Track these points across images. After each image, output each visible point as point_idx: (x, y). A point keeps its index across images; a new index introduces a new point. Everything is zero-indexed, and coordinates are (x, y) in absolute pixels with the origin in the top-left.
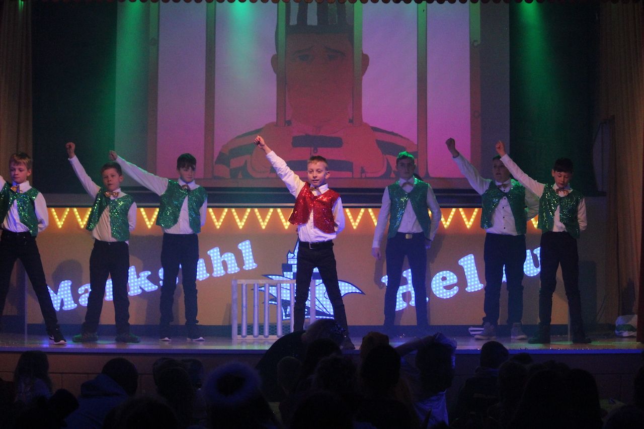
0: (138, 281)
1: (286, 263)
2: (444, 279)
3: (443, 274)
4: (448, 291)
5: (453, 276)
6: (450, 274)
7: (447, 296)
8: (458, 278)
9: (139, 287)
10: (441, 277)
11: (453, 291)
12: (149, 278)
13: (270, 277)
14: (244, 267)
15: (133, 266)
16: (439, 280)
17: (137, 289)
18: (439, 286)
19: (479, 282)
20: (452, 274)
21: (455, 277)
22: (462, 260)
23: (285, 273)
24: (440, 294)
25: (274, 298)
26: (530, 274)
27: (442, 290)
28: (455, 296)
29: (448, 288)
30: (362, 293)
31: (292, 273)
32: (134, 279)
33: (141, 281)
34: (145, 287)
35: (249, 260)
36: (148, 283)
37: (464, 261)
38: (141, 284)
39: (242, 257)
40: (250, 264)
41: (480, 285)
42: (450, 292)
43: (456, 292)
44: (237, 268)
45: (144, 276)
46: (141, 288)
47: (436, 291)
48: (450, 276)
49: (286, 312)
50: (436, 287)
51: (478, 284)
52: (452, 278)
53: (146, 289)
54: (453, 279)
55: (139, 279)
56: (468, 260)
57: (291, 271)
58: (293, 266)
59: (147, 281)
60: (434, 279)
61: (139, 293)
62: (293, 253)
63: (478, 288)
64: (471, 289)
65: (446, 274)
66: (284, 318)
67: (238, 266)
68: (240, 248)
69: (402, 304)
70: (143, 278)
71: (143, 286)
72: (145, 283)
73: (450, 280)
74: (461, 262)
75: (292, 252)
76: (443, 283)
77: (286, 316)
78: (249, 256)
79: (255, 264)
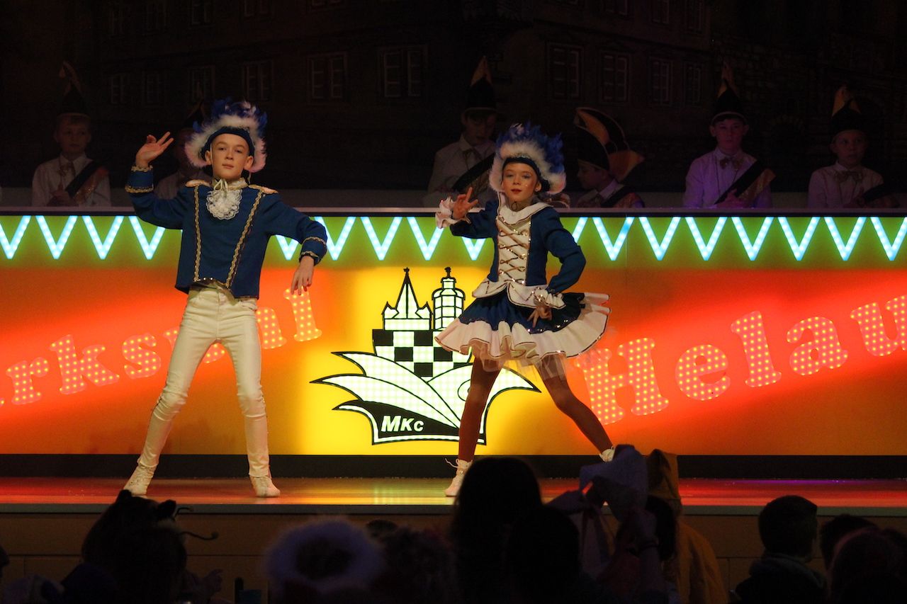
0: (79, 366)
1: (381, 328)
2: (701, 361)
3: (699, 351)
4: (709, 385)
5: (719, 355)
6: (712, 350)
7: (707, 394)
8: (729, 360)
9: (81, 377)
10: (695, 357)
11: (719, 386)
12: (101, 358)
13: (348, 356)
14: (295, 336)
15: (69, 335)
16: (690, 362)
17: (78, 382)
18: (691, 377)
19: (772, 367)
20: (716, 351)
21: (724, 357)
22: (738, 322)
23: (378, 348)
24: (692, 391)
25: (356, 399)
26: (879, 351)
27: (697, 383)
28: (724, 394)
29: (710, 379)
30: (535, 389)
31: (392, 349)
32: (71, 360)
33: (85, 365)
34: (93, 377)
35: (305, 322)
36: (99, 370)
37: (743, 325)
38: (86, 371)
39: (293, 316)
40: (307, 331)
41: (774, 375)
42: (712, 388)
43: (724, 387)
44: (281, 339)
45: (92, 355)
46: (85, 379)
47: (685, 385)
48: (712, 356)
49: (379, 426)
50: (684, 379)
51: (770, 373)
52: (717, 359)
53: (96, 381)
54: (720, 362)
55: (82, 361)
56: (748, 324)
57: (391, 344)
58: (394, 333)
59: (97, 366)
60: (681, 361)
61: (81, 390)
62: (396, 308)
63: (771, 378)
64: (757, 382)
65: (705, 351)
66: (377, 440)
67: (283, 334)
68: (288, 298)
69: (617, 412)
70: (89, 360)
71: (89, 375)
72: (94, 370)
73: (713, 363)
74: (737, 326)
75: (393, 306)
76: (698, 368)
77: (381, 435)
78: (306, 313)
79: (317, 330)
